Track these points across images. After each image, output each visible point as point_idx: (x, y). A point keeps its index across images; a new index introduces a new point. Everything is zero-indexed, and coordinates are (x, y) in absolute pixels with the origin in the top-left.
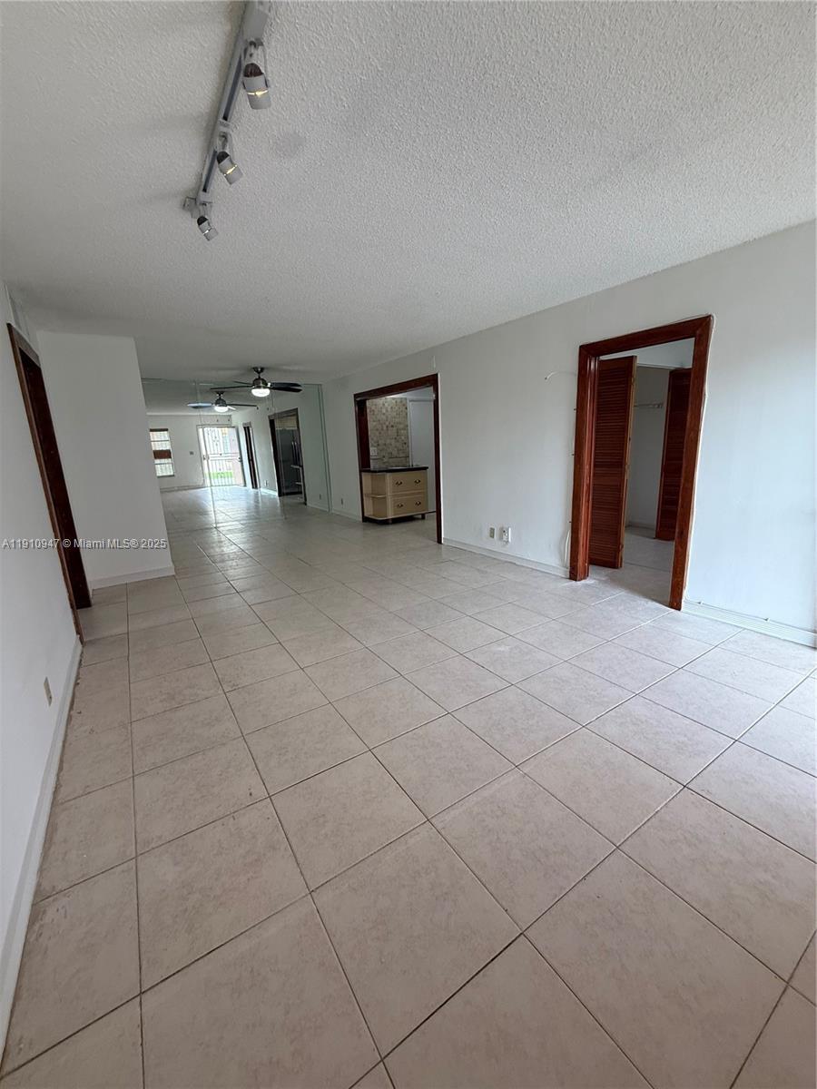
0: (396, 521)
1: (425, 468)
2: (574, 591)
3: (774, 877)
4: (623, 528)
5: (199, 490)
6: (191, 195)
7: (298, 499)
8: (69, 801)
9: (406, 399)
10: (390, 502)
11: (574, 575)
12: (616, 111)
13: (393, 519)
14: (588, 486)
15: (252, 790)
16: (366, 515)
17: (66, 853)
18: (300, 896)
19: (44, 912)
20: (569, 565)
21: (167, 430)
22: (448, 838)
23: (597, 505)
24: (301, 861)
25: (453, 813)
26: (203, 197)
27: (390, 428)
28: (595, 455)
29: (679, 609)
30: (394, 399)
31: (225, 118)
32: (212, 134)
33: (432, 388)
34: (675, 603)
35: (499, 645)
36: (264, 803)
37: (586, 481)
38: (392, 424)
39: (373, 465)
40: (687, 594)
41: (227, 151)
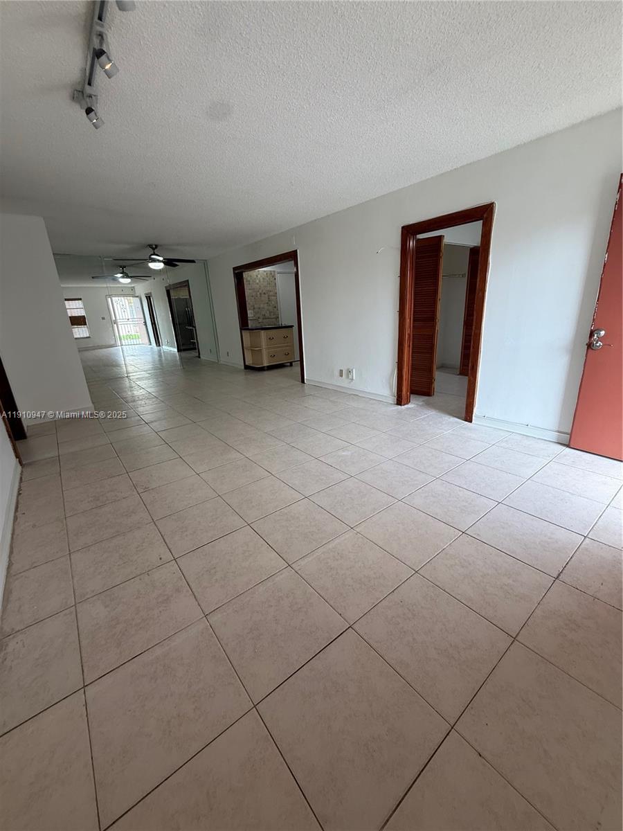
0: (270, 368)
1: (292, 327)
2: (400, 412)
3: (513, 581)
4: (435, 367)
5: (111, 348)
6: (79, 88)
7: (194, 354)
8: (20, 573)
9: (274, 271)
10: (265, 352)
11: (399, 402)
12: (415, 31)
13: (268, 366)
14: (409, 335)
15: (161, 556)
16: (247, 364)
17: (20, 607)
18: (198, 618)
19: (7, 645)
20: (396, 395)
21: (80, 299)
22: (303, 575)
23: (416, 350)
24: (198, 597)
25: (306, 560)
26: (88, 89)
27: (263, 295)
28: (414, 313)
29: (471, 422)
30: (265, 271)
31: (100, 18)
32: (90, 33)
33: (293, 262)
34: (468, 417)
35: (344, 451)
36: (171, 563)
37: (408, 331)
38: (264, 291)
39: (250, 325)
40: (476, 411)
41: (105, 49)
